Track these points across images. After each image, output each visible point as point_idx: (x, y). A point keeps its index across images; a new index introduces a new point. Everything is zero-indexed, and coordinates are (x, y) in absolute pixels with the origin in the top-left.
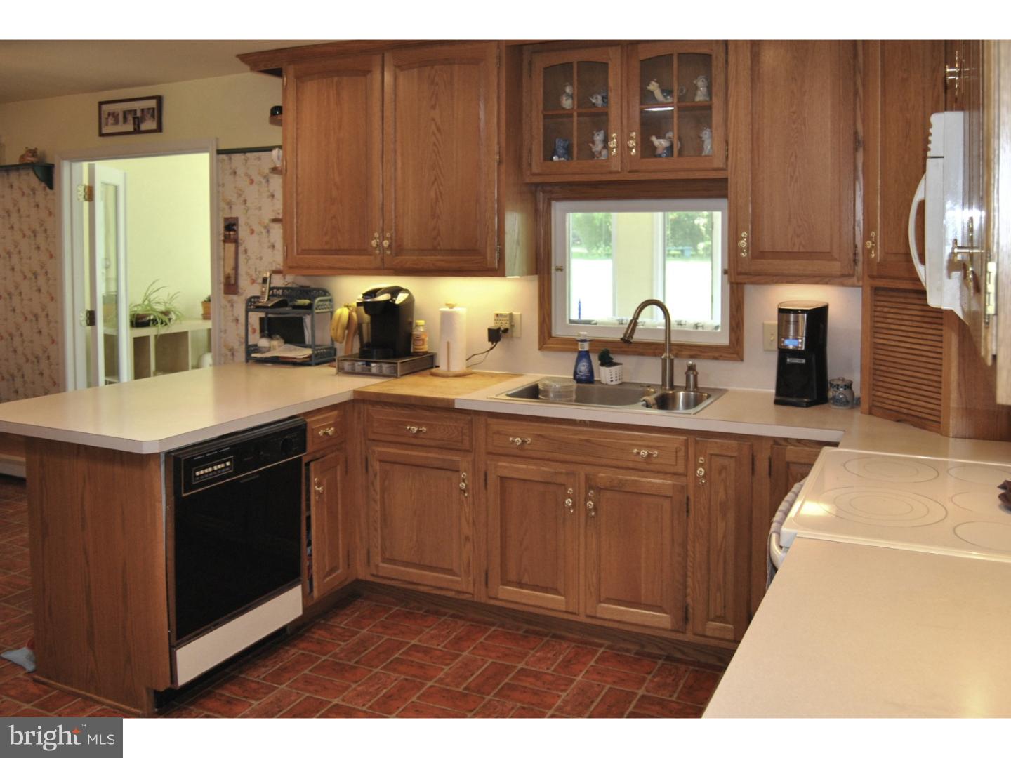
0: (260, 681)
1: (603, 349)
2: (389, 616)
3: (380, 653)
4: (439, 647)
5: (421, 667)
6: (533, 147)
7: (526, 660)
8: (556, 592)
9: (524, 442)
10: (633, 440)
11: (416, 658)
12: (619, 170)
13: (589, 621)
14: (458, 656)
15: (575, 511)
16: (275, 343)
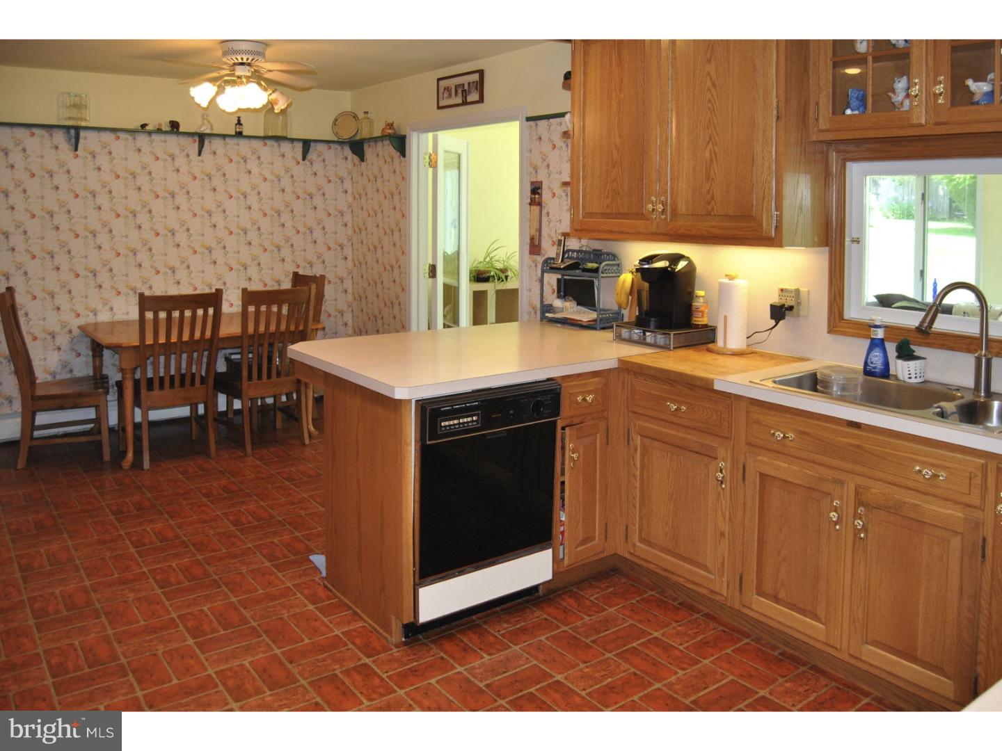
0: (498, 636)
1: (902, 338)
2: (641, 600)
3: (618, 638)
4: (681, 648)
5: (655, 664)
6: (821, 100)
7: (772, 687)
8: (815, 617)
9: (785, 437)
10: (915, 454)
11: (652, 653)
12: (923, 122)
13: (852, 661)
14: (697, 662)
15: (841, 527)
16: (568, 304)
